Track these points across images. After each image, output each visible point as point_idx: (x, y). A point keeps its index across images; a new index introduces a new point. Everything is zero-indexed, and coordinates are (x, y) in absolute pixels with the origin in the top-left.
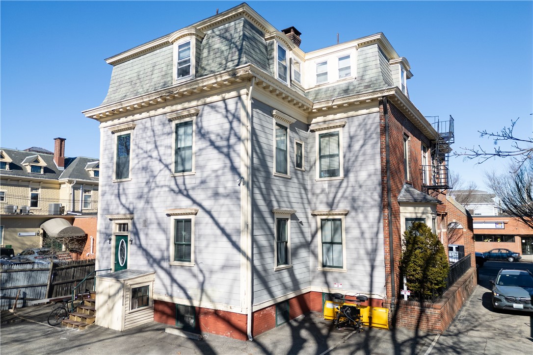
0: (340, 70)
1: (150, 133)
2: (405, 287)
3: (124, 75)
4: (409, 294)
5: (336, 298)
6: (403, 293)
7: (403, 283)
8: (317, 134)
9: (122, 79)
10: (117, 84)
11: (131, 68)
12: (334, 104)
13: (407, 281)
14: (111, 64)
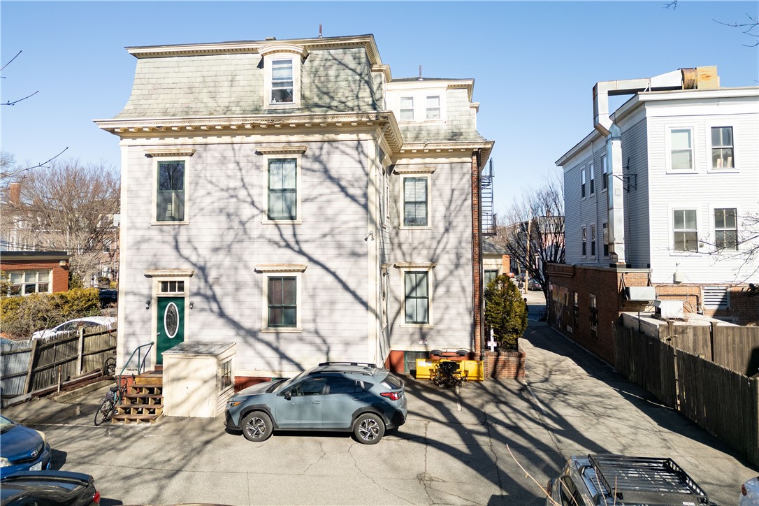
0: (429, 109)
1: (232, 166)
2: (492, 339)
3: (163, 75)
4: (496, 345)
5: (435, 355)
6: (489, 344)
7: (490, 335)
8: (402, 177)
9: (159, 81)
10: (150, 87)
11: (177, 70)
12: (426, 148)
13: (495, 333)
14: (134, 55)
